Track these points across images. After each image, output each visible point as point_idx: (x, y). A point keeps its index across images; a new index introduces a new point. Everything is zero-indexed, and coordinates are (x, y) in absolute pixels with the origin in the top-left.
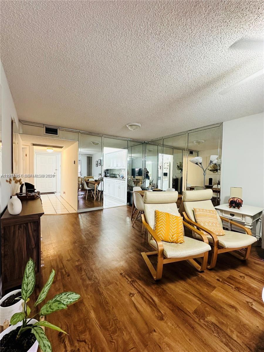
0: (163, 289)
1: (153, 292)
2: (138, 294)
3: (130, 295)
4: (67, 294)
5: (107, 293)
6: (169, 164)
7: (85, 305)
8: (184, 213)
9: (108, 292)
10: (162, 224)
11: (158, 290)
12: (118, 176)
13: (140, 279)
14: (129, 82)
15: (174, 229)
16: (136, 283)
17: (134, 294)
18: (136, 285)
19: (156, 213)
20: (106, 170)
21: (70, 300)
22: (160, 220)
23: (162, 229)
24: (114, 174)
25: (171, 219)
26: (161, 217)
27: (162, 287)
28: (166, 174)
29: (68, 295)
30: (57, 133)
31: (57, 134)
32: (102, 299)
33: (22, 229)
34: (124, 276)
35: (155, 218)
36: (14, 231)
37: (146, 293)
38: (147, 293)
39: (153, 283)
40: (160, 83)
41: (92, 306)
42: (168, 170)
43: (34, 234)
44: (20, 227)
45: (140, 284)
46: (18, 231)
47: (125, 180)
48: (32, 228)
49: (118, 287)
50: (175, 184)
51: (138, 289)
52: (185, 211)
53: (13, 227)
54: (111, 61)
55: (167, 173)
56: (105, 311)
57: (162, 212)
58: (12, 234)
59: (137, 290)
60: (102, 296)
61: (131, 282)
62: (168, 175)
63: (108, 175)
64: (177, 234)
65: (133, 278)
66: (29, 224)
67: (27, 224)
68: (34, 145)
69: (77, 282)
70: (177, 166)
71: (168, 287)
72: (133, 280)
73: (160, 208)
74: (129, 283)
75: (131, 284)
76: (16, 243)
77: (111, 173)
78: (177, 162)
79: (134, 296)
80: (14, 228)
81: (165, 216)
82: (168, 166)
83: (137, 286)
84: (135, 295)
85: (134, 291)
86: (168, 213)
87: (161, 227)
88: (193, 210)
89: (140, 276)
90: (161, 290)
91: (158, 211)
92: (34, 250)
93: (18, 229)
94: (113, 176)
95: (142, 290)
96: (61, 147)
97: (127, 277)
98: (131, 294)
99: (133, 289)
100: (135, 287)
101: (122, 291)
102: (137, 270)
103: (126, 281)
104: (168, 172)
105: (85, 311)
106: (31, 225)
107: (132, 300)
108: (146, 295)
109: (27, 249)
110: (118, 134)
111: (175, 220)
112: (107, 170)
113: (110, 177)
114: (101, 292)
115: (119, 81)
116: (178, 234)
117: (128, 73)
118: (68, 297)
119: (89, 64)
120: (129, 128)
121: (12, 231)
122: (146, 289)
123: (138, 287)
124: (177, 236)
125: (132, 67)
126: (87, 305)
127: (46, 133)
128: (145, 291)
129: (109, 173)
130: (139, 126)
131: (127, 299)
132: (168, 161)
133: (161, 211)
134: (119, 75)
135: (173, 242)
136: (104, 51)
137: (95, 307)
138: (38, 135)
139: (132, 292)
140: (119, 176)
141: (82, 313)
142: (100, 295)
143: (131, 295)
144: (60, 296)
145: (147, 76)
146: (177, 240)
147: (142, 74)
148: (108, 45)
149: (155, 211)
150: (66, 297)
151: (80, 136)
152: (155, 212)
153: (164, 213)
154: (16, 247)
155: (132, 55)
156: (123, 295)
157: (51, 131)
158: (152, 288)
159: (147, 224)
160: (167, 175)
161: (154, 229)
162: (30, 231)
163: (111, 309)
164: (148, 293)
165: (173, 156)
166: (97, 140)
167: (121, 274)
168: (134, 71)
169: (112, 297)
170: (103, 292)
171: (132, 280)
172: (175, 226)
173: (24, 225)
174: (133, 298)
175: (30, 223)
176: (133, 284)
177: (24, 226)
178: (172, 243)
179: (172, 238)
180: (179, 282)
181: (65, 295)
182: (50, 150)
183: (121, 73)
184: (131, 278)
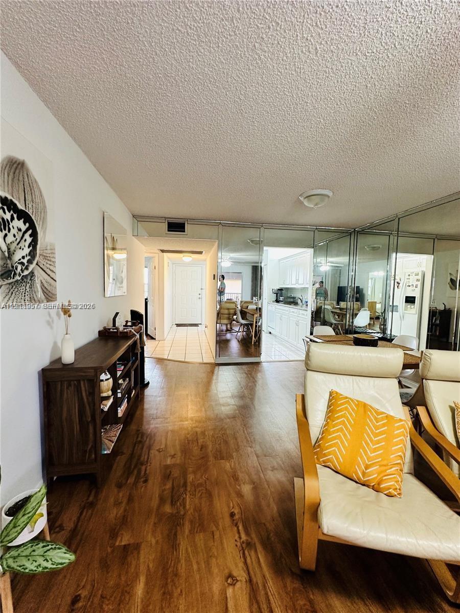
0: (311, 602)
1: (282, 599)
2: (244, 586)
3: (228, 578)
4: (48, 545)
5: (187, 549)
6: (420, 277)
7: (138, 558)
8: (421, 410)
9: (189, 550)
10: (341, 430)
11: (297, 600)
12: (299, 301)
13: (267, 545)
14: (264, 92)
15: (375, 450)
16: (253, 553)
17: (237, 581)
18: (251, 558)
19: (333, 398)
20: (278, 289)
21: (45, 564)
22: (338, 418)
23: (337, 442)
24: (294, 298)
25: (371, 421)
26: (340, 411)
27: (312, 596)
28: (413, 299)
29: (49, 550)
30: (184, 229)
31: (184, 232)
32: (172, 560)
33: (72, 388)
34: (235, 522)
35: (328, 408)
36: (61, 390)
37: (263, 592)
38: (266, 594)
39: (292, 572)
40: (342, 66)
41: (148, 566)
42: (419, 289)
43: (90, 399)
44: (70, 385)
45: (261, 559)
46: (67, 391)
47: (307, 311)
48: (87, 389)
49: (213, 544)
50: (440, 324)
51: (252, 572)
52: (424, 404)
53: (59, 383)
54: (202, 51)
55: (414, 297)
56: (164, 593)
57: (346, 398)
58: (58, 394)
59: (249, 573)
60: (175, 552)
61: (244, 545)
62: (417, 301)
63: (281, 299)
64: (381, 466)
65: (254, 536)
66: (82, 383)
67: (79, 381)
68: (163, 251)
69: (151, 499)
70: (449, 280)
71: (329, 606)
72: (250, 540)
73: (346, 386)
74: (239, 544)
75: (241, 548)
76: (65, 409)
77: (289, 295)
78: (449, 272)
79: (234, 585)
80: (61, 386)
81: (353, 410)
82: (418, 280)
83: (252, 562)
84: (238, 585)
85: (240, 573)
86: (366, 402)
87: (339, 437)
88: (454, 406)
89: (268, 538)
90: (305, 605)
91: (337, 393)
92: (90, 425)
93: (67, 388)
94: (292, 300)
95: (258, 579)
96: (201, 253)
97: (241, 528)
98: (230, 576)
99: (241, 565)
100: (245, 563)
101: (216, 559)
102: (269, 518)
103: (234, 536)
104: (416, 294)
105: (132, 570)
106: (84, 384)
107: (226, 592)
108: (262, 598)
109: (79, 421)
110: (290, 220)
111: (384, 425)
112: (281, 290)
113: (285, 303)
114: (178, 542)
115: (242, 98)
116: (385, 466)
117: (251, 68)
118: (45, 554)
119: (169, 76)
120: (306, 203)
121: (59, 389)
122: (270, 583)
123: (252, 565)
124: (382, 472)
125: (255, 46)
126: (142, 560)
127: (168, 231)
128: (264, 586)
129: (285, 297)
130: (329, 197)
131: (216, 587)
132: (419, 270)
133: (345, 394)
134: (234, 81)
135: (368, 486)
136: (179, 30)
137: (152, 570)
138: (159, 235)
139: (235, 574)
140: (302, 302)
141: (127, 572)
142: (173, 548)
143: (230, 581)
144: (33, 547)
145: (299, 58)
146: (379, 484)
147: (285, 58)
148: (179, 8)
149: (330, 392)
150: (42, 554)
151: (220, 231)
152: (331, 394)
153: (352, 400)
154: (65, 415)
155: (239, 11)
156: (215, 570)
157: (176, 227)
158: (285, 587)
159: (305, 420)
160: (415, 303)
161: (320, 436)
162: (84, 394)
163: (175, 595)
164: (270, 594)
165: (433, 256)
166: (253, 234)
167: (232, 515)
168: (262, 57)
169: (192, 564)
170: (180, 543)
171: (247, 540)
172: (378, 442)
173: (75, 382)
174: (230, 591)
175: (84, 380)
176: (246, 552)
177: (75, 384)
178: (364, 485)
179: (364, 474)
180: (365, 604)
181: (44, 547)
182: (187, 258)
183: (237, 76)
184: (248, 533)
